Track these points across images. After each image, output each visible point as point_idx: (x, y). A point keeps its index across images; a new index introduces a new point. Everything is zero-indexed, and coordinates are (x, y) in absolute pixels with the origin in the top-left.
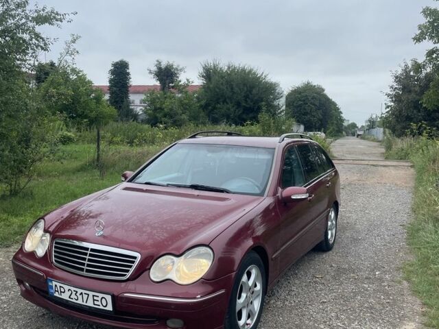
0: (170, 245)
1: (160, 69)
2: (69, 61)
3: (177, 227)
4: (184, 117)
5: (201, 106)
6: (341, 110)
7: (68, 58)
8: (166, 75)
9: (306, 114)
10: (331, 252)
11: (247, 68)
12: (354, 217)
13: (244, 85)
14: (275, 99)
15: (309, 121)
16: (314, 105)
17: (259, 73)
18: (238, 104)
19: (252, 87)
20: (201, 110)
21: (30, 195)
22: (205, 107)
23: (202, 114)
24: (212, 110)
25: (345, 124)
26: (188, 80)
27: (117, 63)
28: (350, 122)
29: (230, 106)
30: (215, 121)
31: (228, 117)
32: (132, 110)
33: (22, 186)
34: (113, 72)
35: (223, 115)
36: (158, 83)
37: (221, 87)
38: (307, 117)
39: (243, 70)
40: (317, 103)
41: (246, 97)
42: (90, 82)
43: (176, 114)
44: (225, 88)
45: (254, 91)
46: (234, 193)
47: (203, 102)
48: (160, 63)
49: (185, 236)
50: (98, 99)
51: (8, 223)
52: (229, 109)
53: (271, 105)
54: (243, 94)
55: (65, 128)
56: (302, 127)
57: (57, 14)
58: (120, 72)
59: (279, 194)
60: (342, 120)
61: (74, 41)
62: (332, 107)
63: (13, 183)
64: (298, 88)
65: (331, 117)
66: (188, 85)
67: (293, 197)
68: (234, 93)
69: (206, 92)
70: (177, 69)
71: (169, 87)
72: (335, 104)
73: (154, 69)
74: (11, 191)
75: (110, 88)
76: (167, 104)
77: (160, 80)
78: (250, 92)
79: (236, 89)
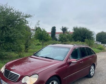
0: (28, 73)
1: (63, 28)
3: (33, 68)
4: (68, 40)
5: (72, 37)
8: (64, 30)
9: (102, 39)
10: (92, 78)
11: (85, 28)
12: (104, 68)
13: (84, 32)
14: (92, 35)
15: (103, 41)
16: (104, 37)
17: (88, 29)
18: (82, 37)
19: (86, 32)
20: (72, 38)
22: (73, 37)
23: (73, 39)
24: (75, 38)
26: (69, 31)
27: (53, 27)
29: (80, 37)
30: (76, 41)
31: (79, 40)
32: (56, 38)
33: (22, 54)
34: (52, 29)
35: (78, 39)
36: (62, 32)
37: (78, 32)
38: (102, 40)
39: (84, 28)
41: (84, 35)
42: (46, 31)
43: (66, 39)
44: (79, 33)
45: (86, 33)
46: (55, 60)
47: (73, 36)
48: (63, 27)
49: (34, 71)
50: (47, 35)
52: (80, 38)
53: (91, 37)
54: (83, 34)
55: (39, 42)
56: (101, 43)
57: (30, 15)
58: (54, 29)
59: (68, 61)
61: (39, 22)
63: (20, 54)
64: (100, 33)
66: (69, 32)
67: (72, 62)
68: (81, 34)
69: (74, 34)
70: (67, 28)
71: (65, 33)
73: (61, 28)
75: (51, 33)
76: (64, 37)
77: (63, 31)
78: (85, 34)
79: (82, 33)
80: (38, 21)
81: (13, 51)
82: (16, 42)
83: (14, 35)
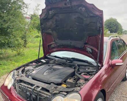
2: (37, 12)
6: (122, 26)
7: (37, 11)
9: (111, 27)
16: (113, 25)
21: (23, 55)
25: (123, 31)
28: (125, 30)
33: (21, 51)
38: (111, 29)
40: (115, 24)
51: (14, 65)
55: (38, 33)
56: (109, 32)
59: (110, 63)
60: (122, 29)
62: (119, 25)
63: (18, 51)
65: (119, 28)
72: (120, 24)
74: (18, 53)
80: (37, 5)
81: (9, 47)
82: (12, 35)
83: (10, 25)
